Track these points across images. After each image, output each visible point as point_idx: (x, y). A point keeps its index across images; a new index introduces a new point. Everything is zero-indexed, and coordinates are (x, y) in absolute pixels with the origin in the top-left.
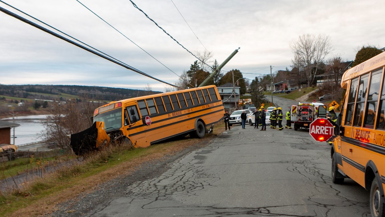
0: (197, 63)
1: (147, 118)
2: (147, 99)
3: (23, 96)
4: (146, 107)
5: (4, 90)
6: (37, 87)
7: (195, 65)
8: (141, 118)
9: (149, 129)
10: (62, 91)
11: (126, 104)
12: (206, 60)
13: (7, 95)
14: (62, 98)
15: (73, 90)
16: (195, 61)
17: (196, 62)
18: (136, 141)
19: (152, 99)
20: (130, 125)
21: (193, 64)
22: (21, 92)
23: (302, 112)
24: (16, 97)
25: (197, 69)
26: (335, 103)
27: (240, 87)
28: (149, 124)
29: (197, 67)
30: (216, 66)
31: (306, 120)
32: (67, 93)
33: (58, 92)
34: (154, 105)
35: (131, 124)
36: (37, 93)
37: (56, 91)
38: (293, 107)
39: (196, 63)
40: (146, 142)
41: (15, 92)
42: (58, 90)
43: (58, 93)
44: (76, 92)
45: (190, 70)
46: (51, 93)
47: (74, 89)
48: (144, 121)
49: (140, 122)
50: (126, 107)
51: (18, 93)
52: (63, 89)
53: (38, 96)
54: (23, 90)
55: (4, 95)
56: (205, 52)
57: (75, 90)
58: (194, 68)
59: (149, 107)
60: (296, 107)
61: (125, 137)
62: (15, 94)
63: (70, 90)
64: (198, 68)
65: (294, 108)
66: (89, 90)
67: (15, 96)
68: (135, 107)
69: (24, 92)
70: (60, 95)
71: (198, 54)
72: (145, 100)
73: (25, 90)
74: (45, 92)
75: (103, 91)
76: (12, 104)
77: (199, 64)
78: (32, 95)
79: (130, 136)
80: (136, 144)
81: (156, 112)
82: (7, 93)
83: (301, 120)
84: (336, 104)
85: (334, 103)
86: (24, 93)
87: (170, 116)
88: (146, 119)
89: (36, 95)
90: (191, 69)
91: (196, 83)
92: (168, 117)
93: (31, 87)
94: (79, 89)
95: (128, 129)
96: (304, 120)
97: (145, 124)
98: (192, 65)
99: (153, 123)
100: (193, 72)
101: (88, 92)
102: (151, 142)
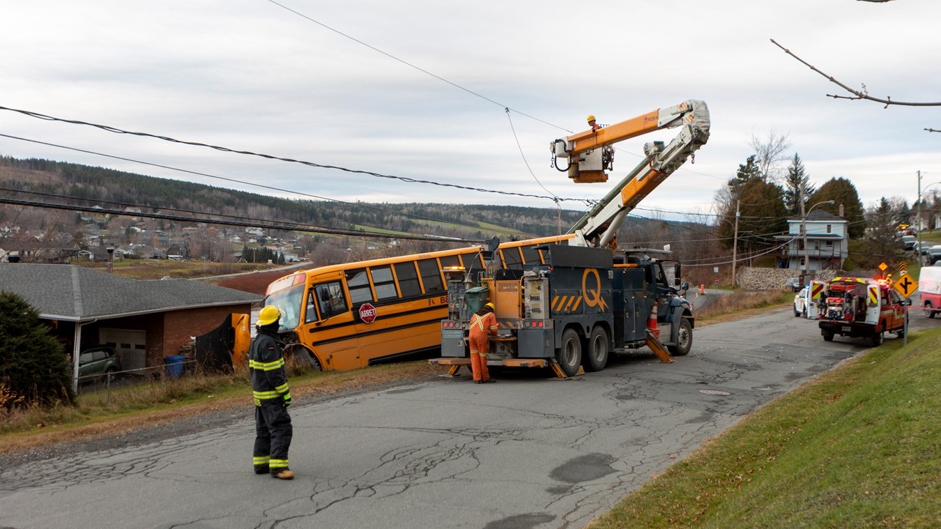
0: (754, 162)
1: (367, 308)
2: (372, 268)
3: (400, 228)
4: (367, 283)
5: (364, 214)
6: (429, 209)
7: (748, 165)
8: (350, 306)
9: (369, 330)
10: (482, 219)
11: (314, 278)
12: (774, 153)
13: (369, 224)
14: (479, 232)
15: (504, 217)
16: (750, 157)
17: (752, 158)
18: (331, 357)
19: (387, 266)
20: (320, 321)
21: (745, 164)
22: (396, 218)
23: (829, 298)
24: (387, 229)
25: (753, 175)
26: (908, 281)
27: (845, 221)
28: (369, 320)
29: (753, 171)
30: (796, 168)
31: (836, 319)
32: (492, 223)
33: (474, 220)
34: (392, 279)
35: (322, 319)
36: (429, 222)
37: (469, 218)
38: (814, 284)
39: (750, 161)
40: (358, 358)
41: (385, 218)
42: (474, 215)
43: (474, 222)
44: (512, 222)
45: (737, 178)
46: (458, 222)
47: (507, 214)
48: (357, 315)
49: (348, 316)
50: (314, 285)
51: (392, 221)
52: (484, 213)
53: (431, 228)
54: (402, 215)
55: (364, 225)
56: (772, 136)
57: (509, 216)
58: (745, 174)
59: (376, 284)
60: (821, 286)
61: (302, 347)
62: (386, 223)
63: (498, 216)
64: (755, 173)
65: (816, 287)
66: (539, 218)
67: (384, 226)
68: (338, 283)
69: (404, 218)
70: (478, 226)
71: (755, 141)
72: (368, 269)
73: (405, 215)
74: (447, 219)
75: (570, 220)
76: (376, 244)
77: (758, 165)
78: (419, 225)
79: (315, 344)
80: (331, 362)
81: (395, 295)
82: (368, 221)
83: (826, 318)
84: (910, 283)
85: (906, 279)
86: (403, 221)
87: (434, 303)
88: (362, 310)
89: (427, 225)
90: (740, 175)
91: (738, 208)
92: (428, 306)
93: (419, 208)
94: (518, 215)
95: (312, 331)
96: (832, 319)
97: (358, 320)
98: (741, 166)
99: (379, 318)
100: (744, 181)
101: (536, 221)
102: (370, 360)
